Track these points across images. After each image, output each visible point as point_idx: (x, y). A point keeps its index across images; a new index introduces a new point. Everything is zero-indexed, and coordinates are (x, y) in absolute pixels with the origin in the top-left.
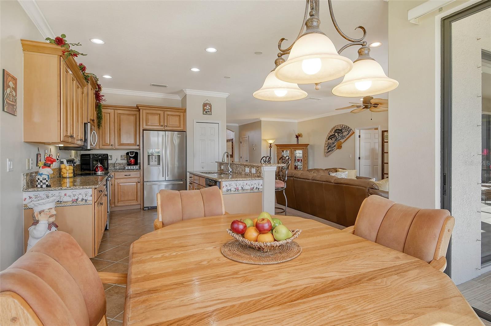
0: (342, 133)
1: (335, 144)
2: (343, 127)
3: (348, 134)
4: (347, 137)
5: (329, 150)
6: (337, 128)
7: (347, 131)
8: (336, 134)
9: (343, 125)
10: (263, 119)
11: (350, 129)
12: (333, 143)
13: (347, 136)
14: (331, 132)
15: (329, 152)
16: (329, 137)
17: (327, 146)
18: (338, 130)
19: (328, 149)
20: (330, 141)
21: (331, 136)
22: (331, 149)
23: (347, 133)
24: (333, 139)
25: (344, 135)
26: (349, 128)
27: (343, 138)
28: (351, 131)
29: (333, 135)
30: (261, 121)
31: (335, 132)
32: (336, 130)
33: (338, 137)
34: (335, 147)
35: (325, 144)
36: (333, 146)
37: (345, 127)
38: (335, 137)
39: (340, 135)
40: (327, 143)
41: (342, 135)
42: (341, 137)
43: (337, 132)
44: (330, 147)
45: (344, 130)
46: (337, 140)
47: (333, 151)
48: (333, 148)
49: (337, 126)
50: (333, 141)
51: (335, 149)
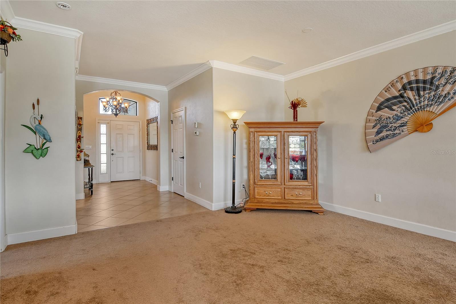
0: (434, 88)
1: (405, 120)
2: (439, 71)
5: (381, 135)
6: (413, 78)
8: (410, 94)
9: (436, 68)
12: (398, 118)
14: (387, 90)
15: (381, 139)
16: (381, 104)
17: (374, 127)
19: (378, 133)
20: (386, 113)
21: (388, 100)
22: (388, 133)
24: (394, 107)
27: (441, 102)
29: (395, 98)
31: (404, 88)
32: (410, 83)
33: (415, 100)
34: (403, 126)
35: (367, 121)
36: (395, 125)
37: (446, 71)
38: (406, 101)
39: (427, 96)
40: (374, 118)
41: (434, 95)
42: (432, 100)
43: (412, 89)
44: (385, 127)
45: (443, 81)
46: (412, 109)
47: (394, 138)
48: (394, 130)
49: (412, 73)
50: (396, 113)
51: (403, 131)
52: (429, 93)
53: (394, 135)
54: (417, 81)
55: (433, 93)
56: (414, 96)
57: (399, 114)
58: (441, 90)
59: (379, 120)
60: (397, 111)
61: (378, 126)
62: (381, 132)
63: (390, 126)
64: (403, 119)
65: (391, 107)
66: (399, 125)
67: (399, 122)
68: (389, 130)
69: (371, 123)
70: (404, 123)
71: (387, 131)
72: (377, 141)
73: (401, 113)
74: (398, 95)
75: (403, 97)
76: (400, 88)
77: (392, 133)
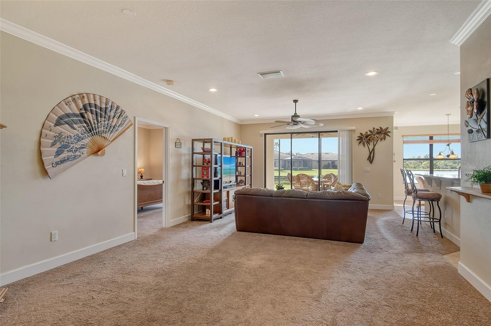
0: (107, 117)
1: (85, 142)
2: (110, 104)
4: (119, 130)
5: (62, 156)
6: (92, 101)
7: (121, 119)
8: (90, 116)
9: (107, 100)
11: (125, 114)
12: (79, 139)
15: (62, 162)
16: (61, 118)
17: (53, 145)
19: (58, 153)
20: (65, 130)
21: (68, 115)
22: (70, 154)
23: (120, 123)
24: (75, 126)
25: (113, 124)
26: (123, 112)
28: (128, 120)
29: (75, 115)
31: (85, 108)
33: (94, 123)
34: (83, 148)
36: (77, 146)
37: (114, 106)
38: (86, 122)
39: (103, 123)
40: (52, 133)
41: (107, 124)
42: (106, 128)
43: (92, 112)
44: (66, 147)
45: (112, 114)
46: (91, 131)
47: (76, 160)
48: (76, 151)
49: (92, 96)
50: (77, 133)
51: (83, 153)
52: (104, 121)
53: (75, 157)
54: (96, 106)
55: (107, 122)
56: (94, 119)
57: (80, 135)
58: (111, 120)
59: (59, 137)
60: (78, 130)
61: (58, 145)
62: (62, 152)
63: (71, 147)
64: (83, 141)
65: (72, 124)
66: (80, 146)
67: (80, 143)
68: (70, 151)
69: (49, 139)
70: (84, 145)
71: (68, 151)
72: (57, 164)
73: (82, 134)
74: (78, 113)
75: (83, 116)
76: (81, 106)
77: (73, 154)
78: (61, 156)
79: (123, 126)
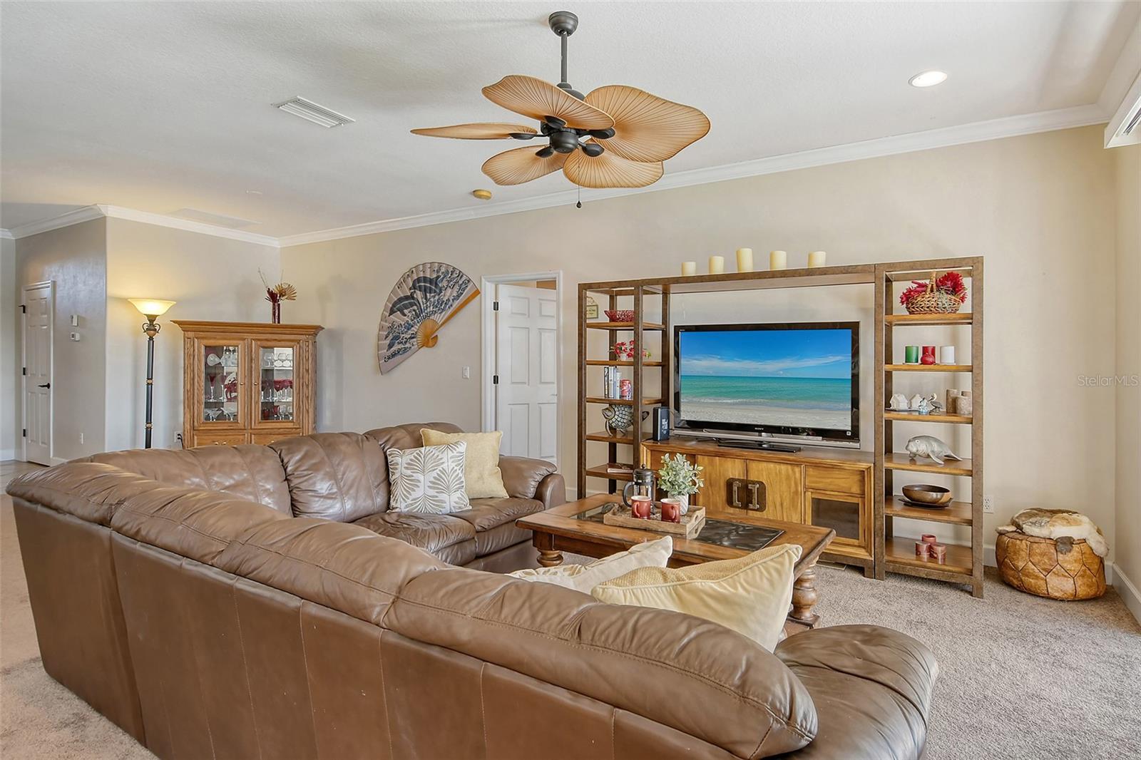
0: (438, 291)
1: (414, 329)
2: (443, 270)
3: (458, 296)
4: (454, 306)
5: (395, 348)
6: (421, 275)
7: (457, 287)
8: (419, 295)
9: (440, 265)
10: (112, 211)
11: (464, 278)
12: (409, 326)
13: (456, 304)
14: (399, 285)
15: (394, 355)
16: (394, 305)
17: (386, 337)
18: (425, 279)
19: (390, 346)
20: (398, 318)
21: (400, 300)
22: (401, 346)
23: (455, 294)
24: (406, 311)
25: (445, 300)
26: (461, 275)
27: (443, 310)
28: (470, 285)
29: (406, 298)
30: (105, 217)
31: (414, 287)
32: (419, 280)
33: (423, 303)
34: (413, 338)
35: (381, 328)
36: (406, 336)
37: (448, 271)
38: (416, 305)
39: (432, 300)
40: (386, 324)
41: (438, 300)
42: (437, 307)
43: (420, 289)
44: (396, 338)
45: (445, 283)
46: (420, 315)
47: (405, 354)
48: (406, 342)
49: (421, 267)
50: (407, 319)
51: (413, 345)
52: (434, 297)
53: (405, 350)
55: (437, 297)
56: (422, 298)
57: (410, 321)
58: (443, 294)
59: (391, 328)
60: (408, 316)
61: (391, 336)
62: (393, 345)
63: (401, 337)
65: (402, 310)
66: (410, 336)
67: (410, 332)
68: (401, 343)
69: (384, 331)
70: (414, 334)
71: (399, 343)
72: (389, 358)
73: (412, 320)
74: (408, 294)
75: (413, 298)
76: (411, 285)
77: (403, 346)
78: (392, 349)
79: (461, 298)
